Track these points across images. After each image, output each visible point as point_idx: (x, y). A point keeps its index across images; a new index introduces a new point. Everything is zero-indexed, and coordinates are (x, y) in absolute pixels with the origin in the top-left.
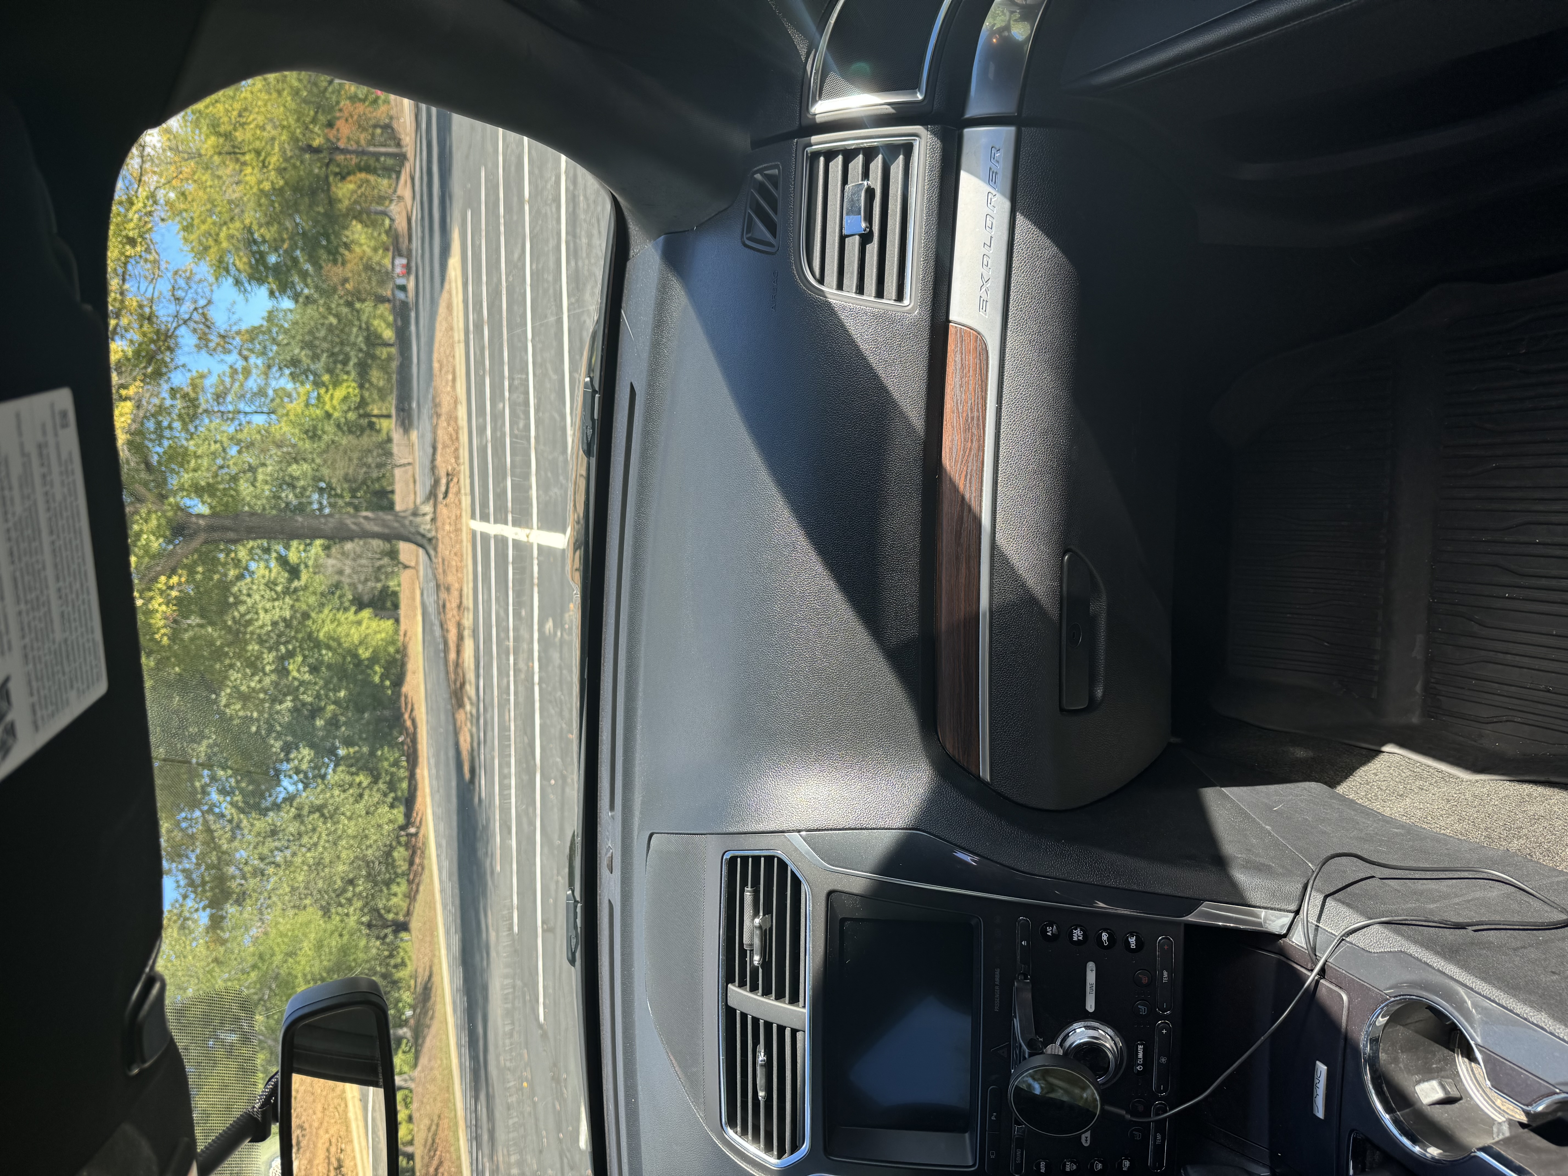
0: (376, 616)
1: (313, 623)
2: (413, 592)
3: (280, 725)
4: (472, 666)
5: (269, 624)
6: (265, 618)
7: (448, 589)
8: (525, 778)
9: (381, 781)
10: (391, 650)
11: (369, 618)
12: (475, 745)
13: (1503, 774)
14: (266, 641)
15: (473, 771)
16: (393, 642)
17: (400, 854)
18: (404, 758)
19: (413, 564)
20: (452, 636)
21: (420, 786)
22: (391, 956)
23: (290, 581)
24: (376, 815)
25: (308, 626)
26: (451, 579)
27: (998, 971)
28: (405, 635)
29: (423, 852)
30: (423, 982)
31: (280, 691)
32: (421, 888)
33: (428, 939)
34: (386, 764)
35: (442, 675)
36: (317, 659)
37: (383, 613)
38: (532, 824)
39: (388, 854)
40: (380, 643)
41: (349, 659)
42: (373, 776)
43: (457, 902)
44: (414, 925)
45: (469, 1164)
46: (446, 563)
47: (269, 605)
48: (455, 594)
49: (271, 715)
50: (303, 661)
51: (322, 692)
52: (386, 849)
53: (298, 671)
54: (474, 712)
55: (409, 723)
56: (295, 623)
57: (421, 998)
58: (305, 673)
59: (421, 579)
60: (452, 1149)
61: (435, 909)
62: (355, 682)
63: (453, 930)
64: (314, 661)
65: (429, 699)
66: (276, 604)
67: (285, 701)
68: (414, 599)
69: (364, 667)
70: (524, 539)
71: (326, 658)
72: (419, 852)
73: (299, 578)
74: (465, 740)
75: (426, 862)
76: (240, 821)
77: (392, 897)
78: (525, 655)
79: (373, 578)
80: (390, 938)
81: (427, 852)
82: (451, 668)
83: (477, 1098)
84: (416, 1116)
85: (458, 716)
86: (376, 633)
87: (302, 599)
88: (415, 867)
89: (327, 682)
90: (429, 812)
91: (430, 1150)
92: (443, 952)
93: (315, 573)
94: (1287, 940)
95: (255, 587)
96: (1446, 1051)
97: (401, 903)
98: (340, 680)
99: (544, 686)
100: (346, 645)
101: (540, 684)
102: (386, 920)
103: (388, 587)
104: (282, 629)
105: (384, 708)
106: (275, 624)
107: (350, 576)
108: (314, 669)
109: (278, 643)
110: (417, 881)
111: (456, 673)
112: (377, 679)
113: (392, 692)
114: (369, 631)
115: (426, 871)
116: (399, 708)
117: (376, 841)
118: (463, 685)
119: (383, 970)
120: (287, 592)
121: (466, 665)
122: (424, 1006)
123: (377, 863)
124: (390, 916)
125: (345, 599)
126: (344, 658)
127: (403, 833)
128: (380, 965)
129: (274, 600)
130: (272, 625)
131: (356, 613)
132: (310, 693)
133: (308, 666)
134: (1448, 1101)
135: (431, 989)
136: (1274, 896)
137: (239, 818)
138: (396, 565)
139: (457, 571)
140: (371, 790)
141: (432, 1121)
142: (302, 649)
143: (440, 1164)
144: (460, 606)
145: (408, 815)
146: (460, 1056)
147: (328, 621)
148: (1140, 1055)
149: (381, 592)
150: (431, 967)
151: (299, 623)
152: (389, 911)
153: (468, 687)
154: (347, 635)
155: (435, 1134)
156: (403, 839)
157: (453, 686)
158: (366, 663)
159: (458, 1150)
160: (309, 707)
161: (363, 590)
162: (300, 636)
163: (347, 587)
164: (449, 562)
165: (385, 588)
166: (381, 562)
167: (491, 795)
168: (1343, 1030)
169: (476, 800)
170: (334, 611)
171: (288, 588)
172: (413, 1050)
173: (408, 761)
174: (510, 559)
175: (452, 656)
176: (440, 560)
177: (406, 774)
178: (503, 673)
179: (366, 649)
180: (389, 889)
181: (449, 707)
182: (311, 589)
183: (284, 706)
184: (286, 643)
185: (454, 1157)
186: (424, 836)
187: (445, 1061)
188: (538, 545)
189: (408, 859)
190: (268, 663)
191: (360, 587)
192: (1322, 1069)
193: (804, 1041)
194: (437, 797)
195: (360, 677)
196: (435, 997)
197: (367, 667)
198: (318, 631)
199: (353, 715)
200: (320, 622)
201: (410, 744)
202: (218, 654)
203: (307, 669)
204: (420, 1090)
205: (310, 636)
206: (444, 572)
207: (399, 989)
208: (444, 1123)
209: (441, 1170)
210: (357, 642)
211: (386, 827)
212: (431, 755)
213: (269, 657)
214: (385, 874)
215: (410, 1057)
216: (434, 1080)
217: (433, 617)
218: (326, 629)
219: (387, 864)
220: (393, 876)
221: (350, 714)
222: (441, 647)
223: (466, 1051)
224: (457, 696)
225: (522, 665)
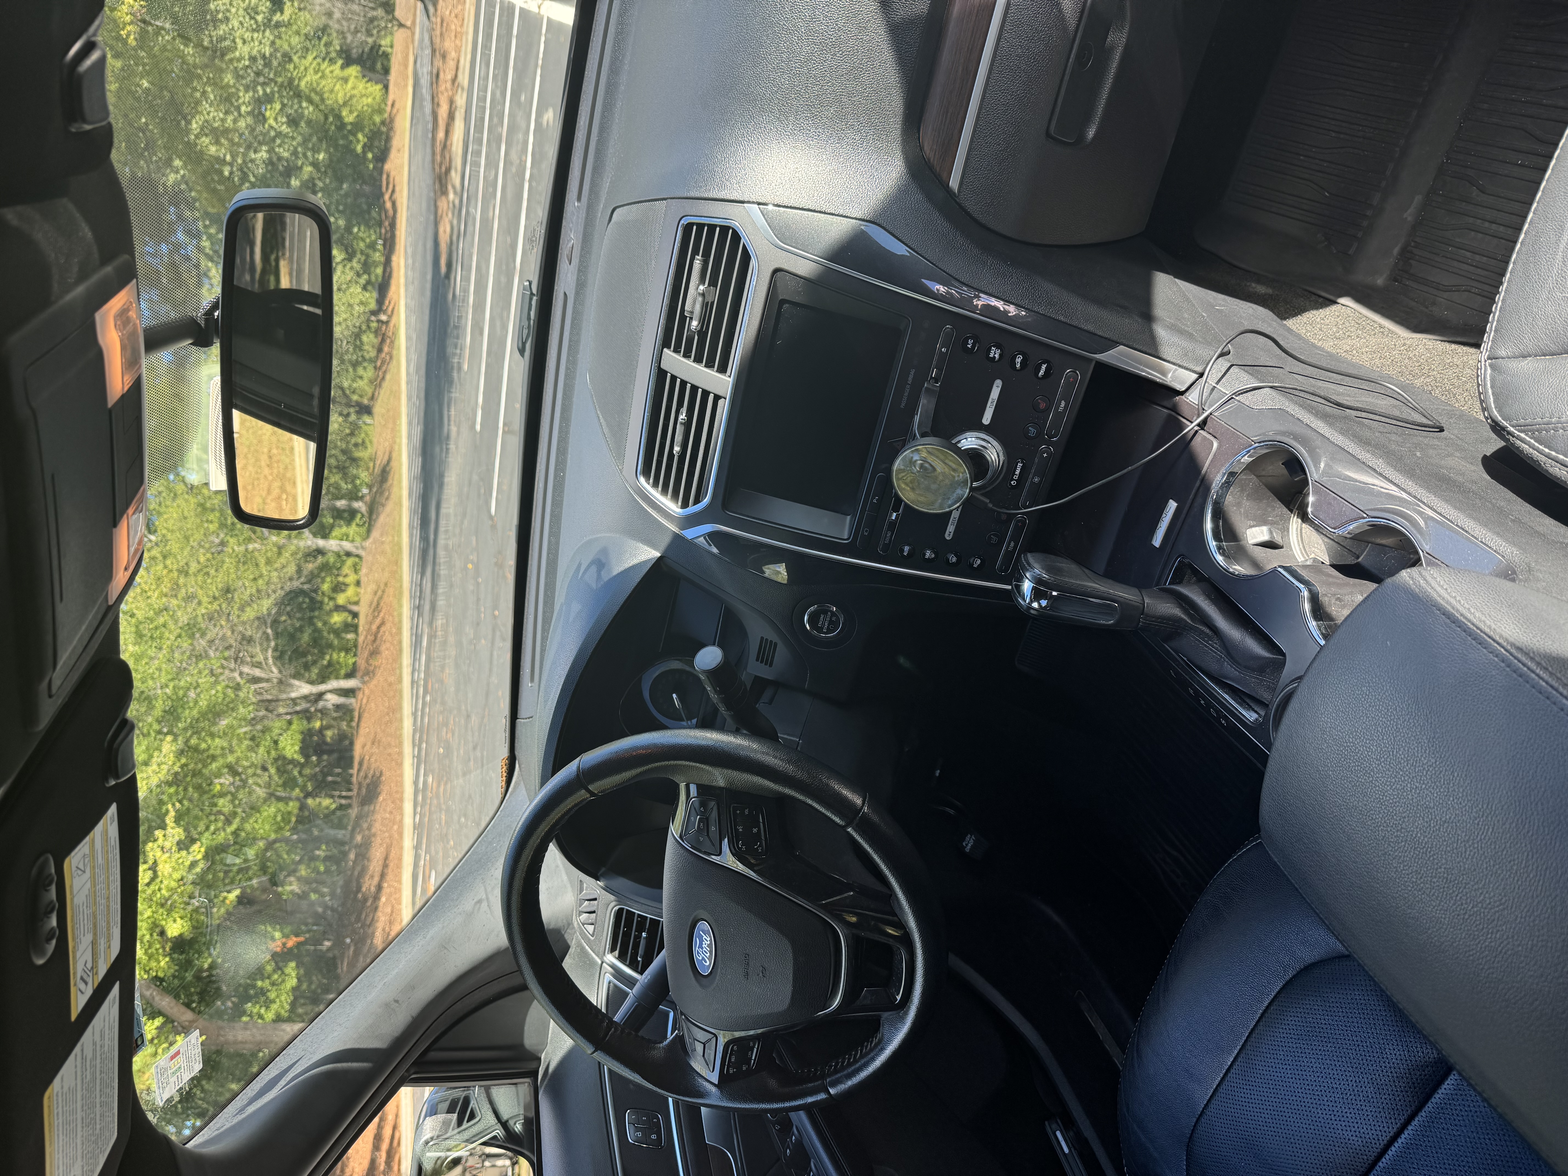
0: (364, 76)
1: (295, 68)
2: (406, 57)
3: (254, 176)
4: (460, 152)
5: (247, 57)
6: (243, 50)
7: (444, 57)
8: (503, 279)
9: (355, 260)
10: (377, 119)
11: (356, 77)
12: (455, 238)
13: (1439, 335)
14: (243, 77)
15: (449, 265)
16: (380, 111)
17: (368, 339)
18: (380, 242)
19: (409, 23)
20: (443, 112)
21: (395, 274)
22: (352, 434)
23: (273, 12)
24: (348, 293)
25: (289, 71)
26: (448, 45)
27: (913, 372)
28: (393, 105)
29: (392, 342)
30: (382, 465)
31: (255, 138)
32: (388, 377)
33: (390, 426)
34: (362, 245)
35: (428, 158)
36: (296, 111)
37: (371, 75)
38: (505, 328)
39: (357, 336)
40: (365, 108)
41: (331, 119)
42: (347, 252)
43: (422, 395)
44: (378, 409)
45: (409, 628)
46: (445, 25)
47: (248, 35)
48: (451, 64)
49: (244, 161)
50: (281, 110)
51: (300, 149)
52: (356, 330)
53: (276, 119)
54: (457, 202)
55: (388, 205)
56: (275, 63)
57: (379, 479)
58: (283, 124)
59: (416, 43)
60: (395, 614)
61: (399, 399)
62: (336, 147)
63: (415, 421)
64: (293, 112)
65: (412, 183)
66: (256, 35)
67: (260, 151)
68: (406, 66)
69: (346, 132)
70: (535, 9)
71: (306, 112)
72: (388, 341)
73: (282, 13)
74: (445, 232)
75: (395, 352)
76: (209, 270)
77: (358, 379)
78: (520, 147)
79: (364, 30)
80: (353, 417)
81: (396, 343)
82: (438, 149)
83: (423, 574)
84: (364, 580)
85: (439, 204)
86: (362, 96)
87: (283, 36)
88: (383, 355)
89: (305, 141)
90: (402, 303)
91: (374, 611)
92: (404, 441)
93: (300, 9)
94: (1183, 397)
95: (233, 10)
96: (1285, 510)
97: (366, 388)
98: (320, 140)
99: (534, 184)
100: (329, 102)
101: (530, 181)
102: (351, 400)
103: (380, 46)
104: (260, 67)
105: (364, 182)
106: (253, 59)
107: (338, 21)
108: (293, 122)
109: (255, 83)
110: (384, 368)
111: (443, 155)
112: (359, 148)
113: (374, 167)
114: (355, 92)
115: (394, 362)
116: (380, 186)
117: (345, 320)
118: (448, 170)
119: (344, 446)
120: (267, 24)
121: (454, 148)
122: (381, 487)
123: (345, 343)
124: (355, 398)
125: (332, 49)
126: (326, 118)
127: (373, 318)
128: (341, 440)
129: (254, 30)
130: (249, 59)
131: (343, 67)
132: (286, 147)
133: (287, 117)
134: (1270, 545)
135: (388, 473)
136: (1186, 355)
137: (206, 266)
138: (391, 21)
139: (456, 37)
140: (344, 266)
141: (379, 587)
142: (281, 97)
143: (383, 623)
144: (454, 79)
145: (380, 301)
146: (411, 536)
147: (311, 71)
148: (1018, 472)
149: (372, 48)
150: (390, 453)
151: (279, 64)
152: (354, 392)
153: (453, 173)
154: (332, 91)
155: (381, 598)
156: (374, 325)
157: (437, 167)
158: (349, 127)
159: (400, 615)
160: (285, 164)
161: (352, 42)
162: (280, 80)
163: (335, 35)
164: (448, 25)
165: (376, 47)
166: (375, 13)
167: (466, 291)
168: (1203, 471)
169: (450, 296)
170: (319, 60)
171: (270, 20)
172: (367, 525)
173: (384, 245)
174: (515, 32)
175: (441, 135)
176: (439, 20)
177: (382, 259)
178: (492, 164)
179: (351, 112)
180: (355, 370)
181: (432, 194)
182: (295, 27)
183: (259, 155)
184: (264, 84)
185: (396, 620)
186: (394, 326)
187: (396, 538)
188: (549, 19)
189: (376, 346)
190: (244, 103)
191: (349, 38)
192: (1172, 505)
193: (724, 407)
194: (411, 288)
195: (341, 142)
196: (392, 480)
197: (350, 132)
198: (300, 79)
199: (331, 182)
200: (302, 68)
201: (388, 229)
202: (190, 75)
203: (284, 120)
204: (370, 558)
205: (291, 81)
206: (442, 34)
207: (358, 466)
208: (390, 591)
209: (383, 629)
210: (341, 102)
211: (357, 308)
212: (408, 244)
213: (246, 97)
214: (352, 354)
215: (363, 530)
216: (383, 553)
217: (424, 91)
218: (308, 78)
219: (356, 346)
220: (360, 359)
221: (328, 181)
222: (430, 126)
223: (417, 533)
224: (441, 181)
225: (514, 156)
